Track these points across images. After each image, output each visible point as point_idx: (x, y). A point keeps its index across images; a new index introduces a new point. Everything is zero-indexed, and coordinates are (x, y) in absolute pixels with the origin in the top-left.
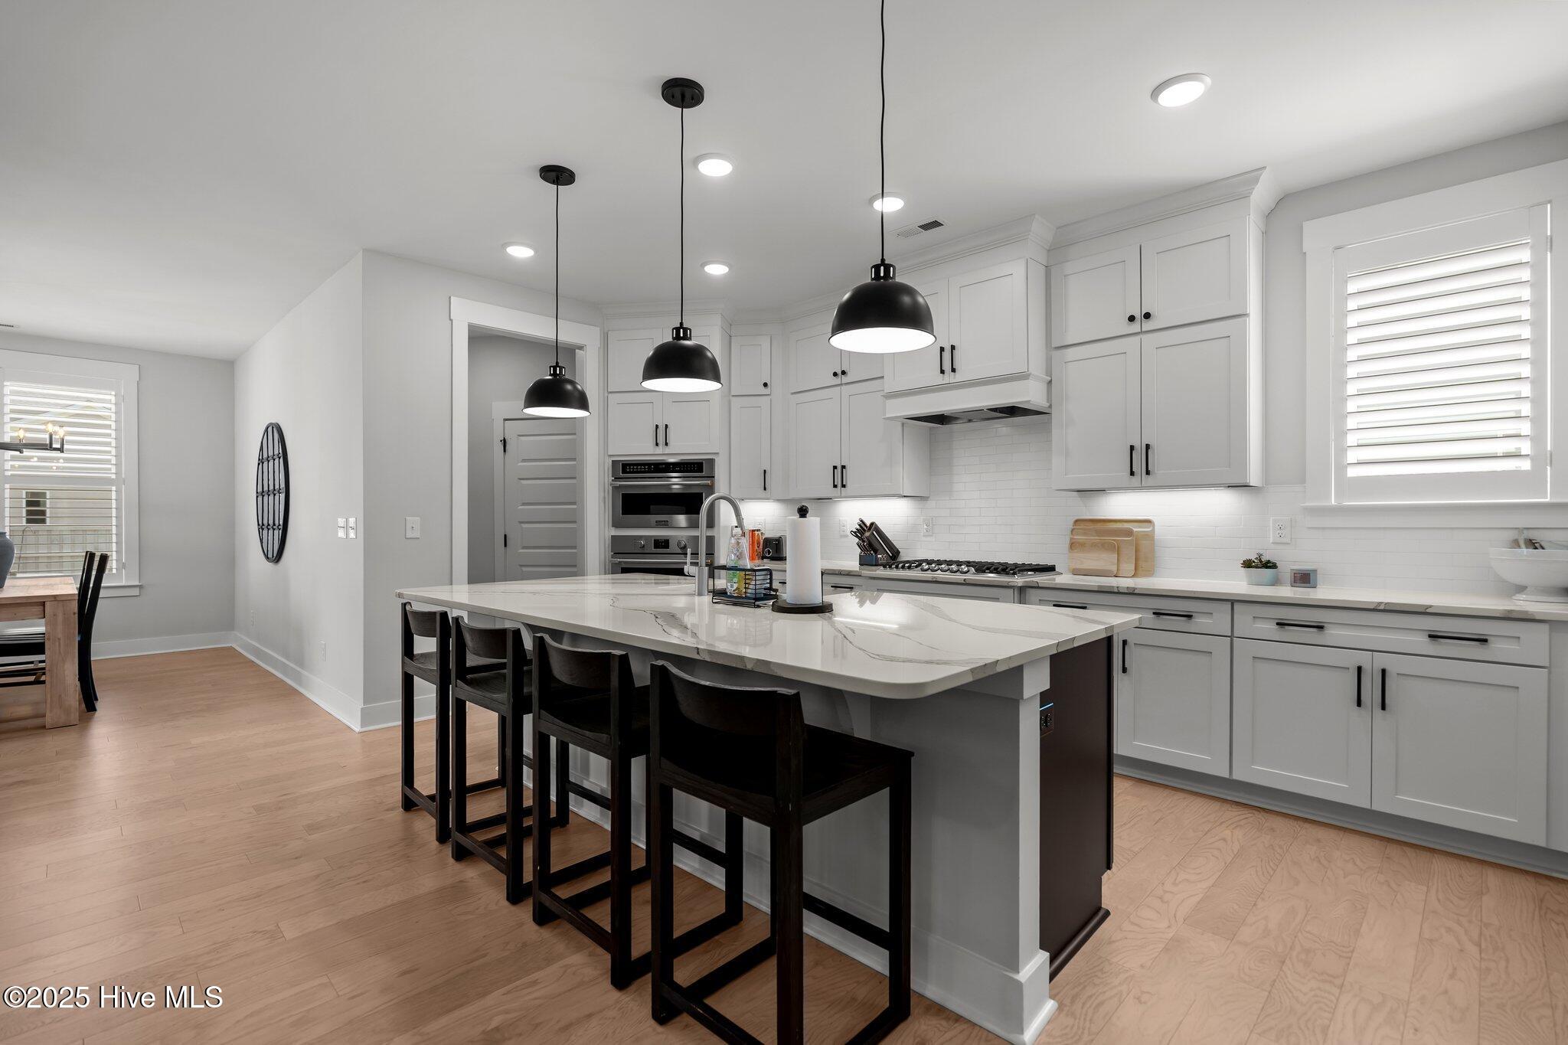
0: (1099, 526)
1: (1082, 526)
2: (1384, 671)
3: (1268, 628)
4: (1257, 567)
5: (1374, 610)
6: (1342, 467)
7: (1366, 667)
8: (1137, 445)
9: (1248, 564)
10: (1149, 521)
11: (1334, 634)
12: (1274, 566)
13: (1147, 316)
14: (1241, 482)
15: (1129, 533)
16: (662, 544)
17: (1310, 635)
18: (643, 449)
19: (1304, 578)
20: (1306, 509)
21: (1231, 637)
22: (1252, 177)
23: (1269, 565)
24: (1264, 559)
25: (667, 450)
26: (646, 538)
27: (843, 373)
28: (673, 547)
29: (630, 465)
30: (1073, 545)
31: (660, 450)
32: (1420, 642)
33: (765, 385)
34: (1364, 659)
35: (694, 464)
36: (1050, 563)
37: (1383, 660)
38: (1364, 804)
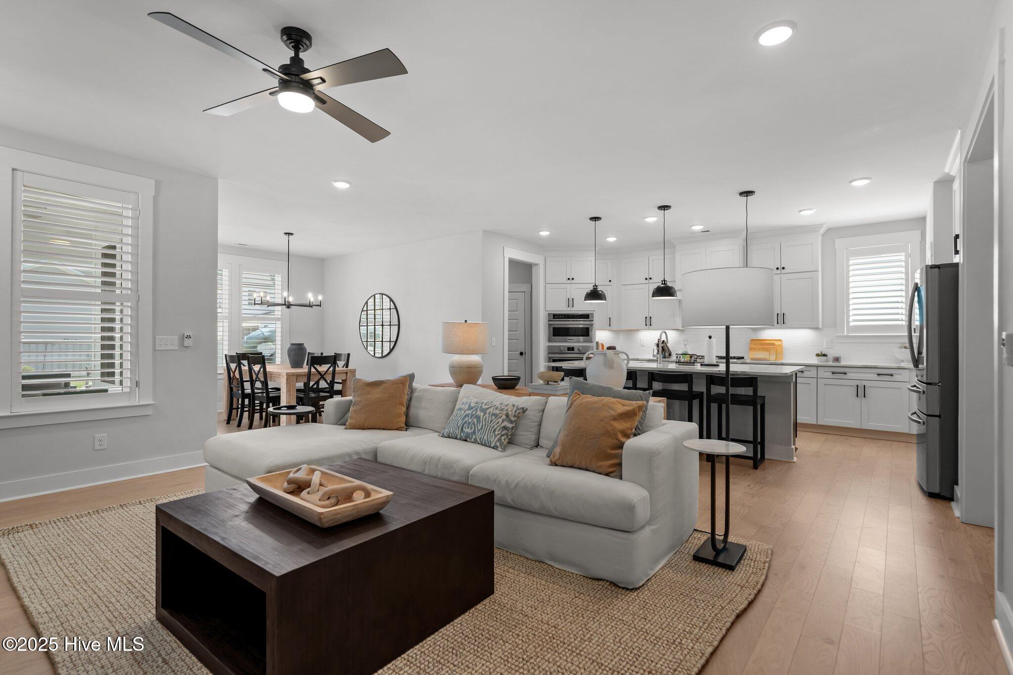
0: (760, 342)
1: (754, 342)
2: (864, 386)
3: (829, 375)
4: (821, 356)
5: (862, 367)
6: (848, 322)
7: (859, 385)
8: (779, 313)
9: (818, 355)
10: (781, 340)
11: (849, 376)
12: (827, 356)
13: (783, 268)
14: (817, 327)
15: (773, 344)
16: (571, 349)
17: (842, 376)
18: (563, 309)
19: (837, 359)
20: (837, 336)
21: (817, 378)
22: (820, 226)
23: (825, 355)
24: (823, 353)
25: (573, 309)
26: (563, 346)
27: (651, 279)
28: (576, 350)
29: (556, 315)
30: (751, 349)
31: (569, 309)
32: (875, 377)
33: (610, 281)
34: (858, 383)
35: (584, 315)
36: (742, 356)
37: (864, 383)
38: (859, 427)
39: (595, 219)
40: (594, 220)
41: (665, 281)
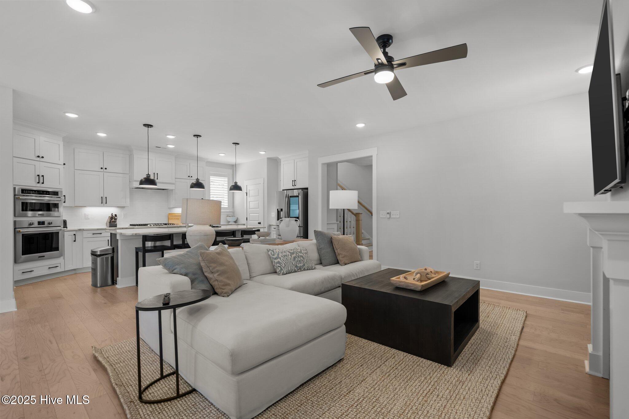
13: (192, 177)
16: (41, 223)
18: (32, 184)
25: (43, 186)
26: (33, 221)
27: (106, 169)
28: (46, 223)
29: (23, 190)
35: (55, 192)
39: (149, 126)
40: (147, 126)
41: (198, 179)
